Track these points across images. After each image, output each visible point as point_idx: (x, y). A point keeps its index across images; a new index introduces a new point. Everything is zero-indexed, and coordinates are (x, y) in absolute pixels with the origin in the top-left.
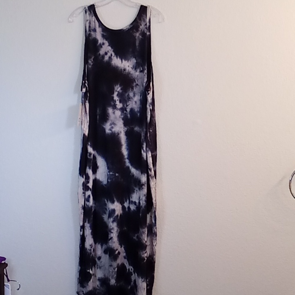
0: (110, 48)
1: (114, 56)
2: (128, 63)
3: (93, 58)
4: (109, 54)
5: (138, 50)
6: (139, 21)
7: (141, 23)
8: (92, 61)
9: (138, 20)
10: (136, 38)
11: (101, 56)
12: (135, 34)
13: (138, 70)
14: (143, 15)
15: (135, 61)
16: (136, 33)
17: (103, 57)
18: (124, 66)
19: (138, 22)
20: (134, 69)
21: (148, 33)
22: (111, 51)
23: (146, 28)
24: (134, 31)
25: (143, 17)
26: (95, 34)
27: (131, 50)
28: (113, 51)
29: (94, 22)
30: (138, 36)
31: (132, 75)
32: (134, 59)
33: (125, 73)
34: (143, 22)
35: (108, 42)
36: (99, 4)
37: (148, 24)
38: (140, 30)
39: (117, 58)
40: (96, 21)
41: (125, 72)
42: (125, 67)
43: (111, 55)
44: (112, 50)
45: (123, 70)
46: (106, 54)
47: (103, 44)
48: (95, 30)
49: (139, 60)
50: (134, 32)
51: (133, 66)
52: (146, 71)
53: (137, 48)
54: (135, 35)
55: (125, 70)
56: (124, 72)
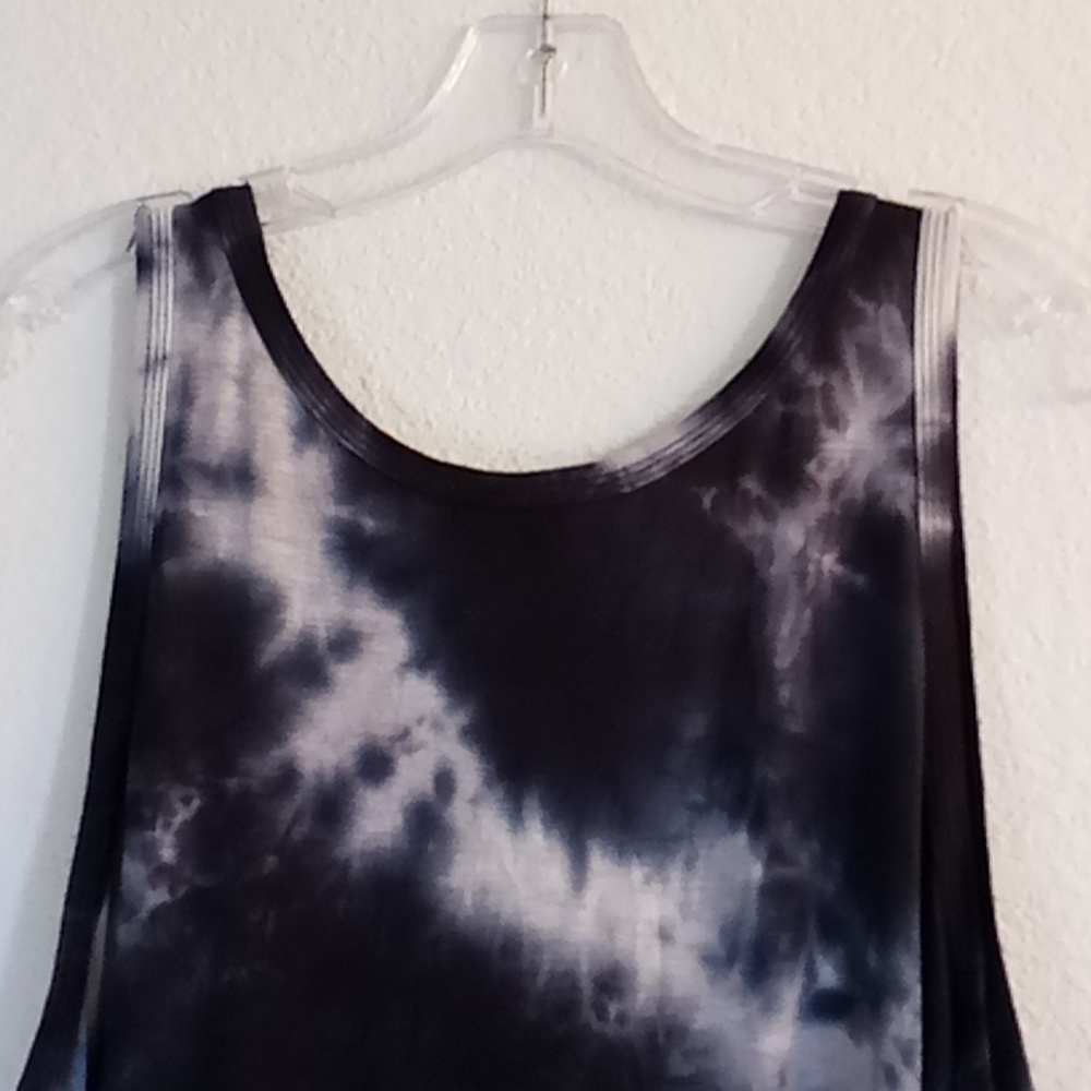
0: (423, 696)
1: (474, 801)
2: (656, 887)
3: (182, 815)
4: (412, 775)
5: (795, 726)
6: (816, 380)
7: (839, 397)
8: (168, 854)
9: (799, 365)
10: (778, 570)
11: (301, 798)
12: (758, 526)
13: (790, 993)
14: (860, 302)
15: (757, 872)
16: (770, 517)
17: (333, 806)
18: (609, 928)
19: (793, 392)
20: (736, 977)
21: (932, 523)
22: (437, 726)
23: (909, 458)
24: (746, 493)
25: (865, 332)
26: (246, 521)
27: (696, 726)
28: (473, 734)
29: (245, 384)
30: (802, 556)
31: (705, 1052)
32: (742, 839)
33: (610, 1029)
34: (858, 385)
35: (413, 622)
36: (324, 186)
37: (928, 411)
38: (825, 479)
39: (516, 817)
40: (268, 375)
41: (613, 1009)
42: (623, 941)
43: (444, 782)
44: (460, 719)
45: (586, 987)
46: (375, 764)
47: (346, 643)
48: (240, 477)
49: (805, 860)
50: (747, 505)
51: (730, 932)
52: (906, 1022)
53: (785, 693)
54: (767, 542)
55: (612, 981)
56: (602, 1013)
